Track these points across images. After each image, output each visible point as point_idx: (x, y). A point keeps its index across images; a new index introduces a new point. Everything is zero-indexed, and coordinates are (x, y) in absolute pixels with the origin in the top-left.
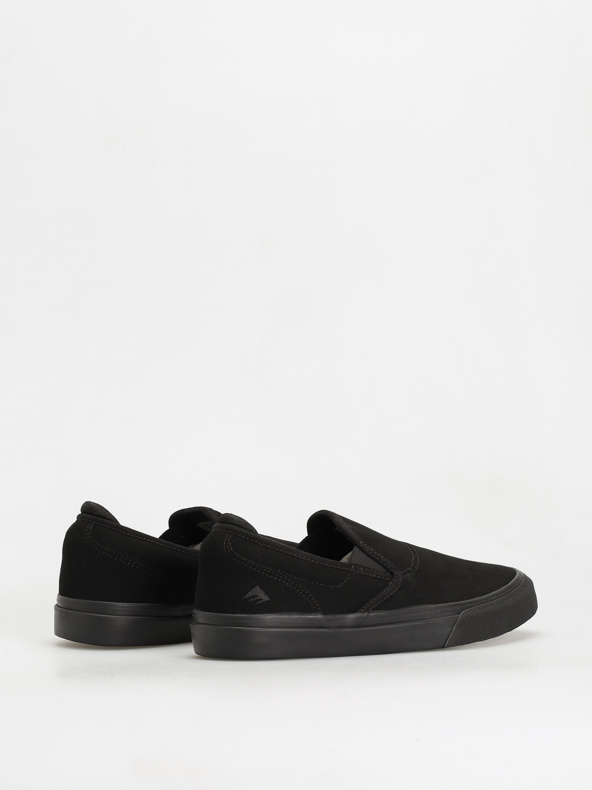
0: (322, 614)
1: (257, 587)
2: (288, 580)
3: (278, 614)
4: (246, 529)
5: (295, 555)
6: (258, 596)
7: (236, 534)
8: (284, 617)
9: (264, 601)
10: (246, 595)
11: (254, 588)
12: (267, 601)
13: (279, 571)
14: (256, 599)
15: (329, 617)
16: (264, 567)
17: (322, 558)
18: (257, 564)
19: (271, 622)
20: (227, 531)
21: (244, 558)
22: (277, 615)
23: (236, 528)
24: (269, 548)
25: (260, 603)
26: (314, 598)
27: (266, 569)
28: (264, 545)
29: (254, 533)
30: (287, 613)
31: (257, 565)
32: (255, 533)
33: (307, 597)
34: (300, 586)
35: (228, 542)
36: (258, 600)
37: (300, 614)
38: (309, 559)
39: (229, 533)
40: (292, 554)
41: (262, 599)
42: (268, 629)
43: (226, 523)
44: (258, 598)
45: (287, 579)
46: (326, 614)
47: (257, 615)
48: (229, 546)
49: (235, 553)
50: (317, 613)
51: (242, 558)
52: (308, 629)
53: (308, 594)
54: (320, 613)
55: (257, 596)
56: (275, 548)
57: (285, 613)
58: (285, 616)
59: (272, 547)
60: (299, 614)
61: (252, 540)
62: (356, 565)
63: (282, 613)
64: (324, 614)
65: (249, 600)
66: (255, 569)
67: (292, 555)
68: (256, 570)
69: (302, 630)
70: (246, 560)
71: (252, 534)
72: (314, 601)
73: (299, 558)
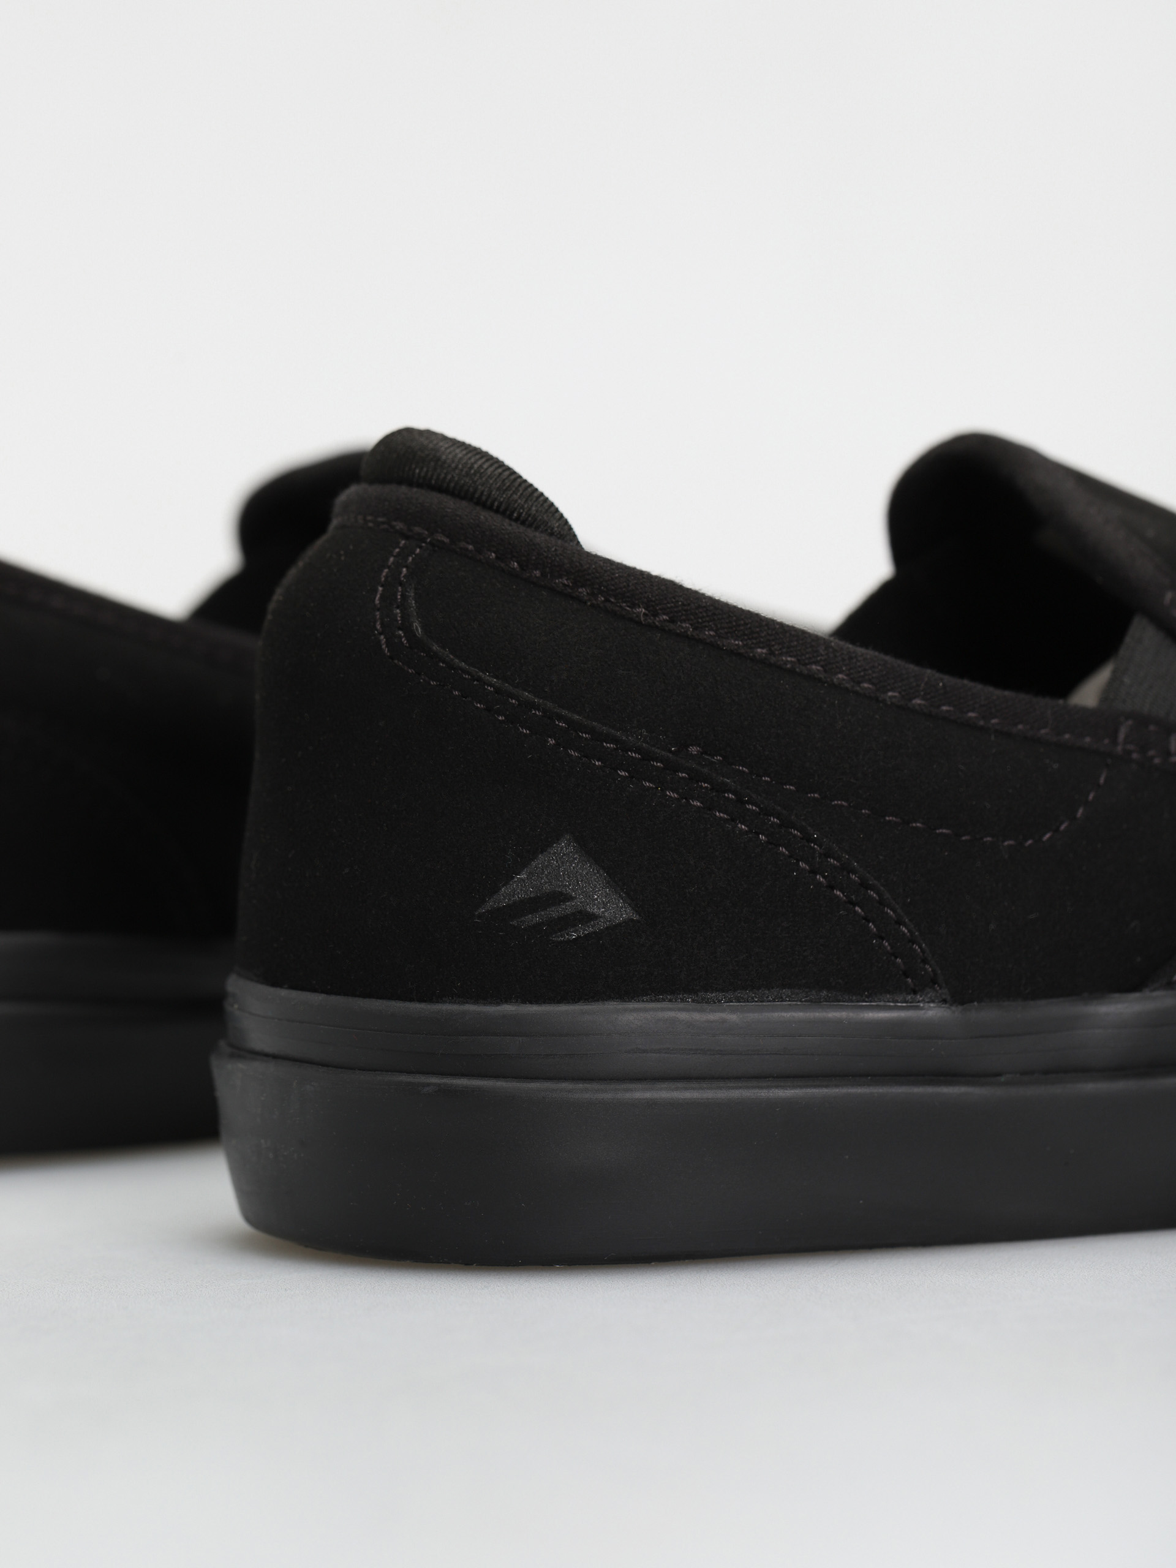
0: (945, 1001)
1: (565, 847)
2: (743, 803)
3: (682, 1000)
4: (505, 511)
5: (786, 662)
6: (570, 898)
7: (447, 540)
8: (724, 1021)
9: (601, 925)
10: (495, 890)
11: (542, 852)
12: (620, 925)
13: (694, 750)
14: (555, 915)
15: (987, 1015)
16: (605, 729)
17: (944, 681)
18: (564, 712)
19: (645, 1051)
20: (399, 525)
21: (486, 676)
22: (681, 1005)
23: (450, 504)
24: (639, 623)
25: (579, 937)
26: (899, 911)
27: (615, 740)
28: (607, 600)
29: (552, 534)
30: (738, 994)
31: (560, 718)
32: (561, 537)
33: (854, 904)
34: (815, 841)
35: (401, 584)
36: (567, 922)
37: (816, 1002)
38: (870, 681)
39: (406, 537)
40: (772, 653)
41: (593, 917)
42: (627, 1090)
43: (400, 482)
44: (567, 908)
45: (740, 801)
46: (972, 1001)
47: (563, 1008)
48: (403, 606)
49: (435, 647)
50: (915, 992)
51: (479, 679)
52: (861, 1085)
53: (864, 885)
54: (931, 994)
55: (560, 898)
56: (672, 621)
57: (730, 995)
58: (724, 1015)
59: (655, 615)
60: (810, 1001)
61: (537, 573)
62: (1142, 721)
63: (710, 995)
64: (959, 997)
65: (515, 923)
66: (552, 742)
67: (773, 659)
68: (558, 744)
69: (825, 1091)
70: (498, 691)
71: (540, 538)
72: (899, 922)
73: (811, 677)
